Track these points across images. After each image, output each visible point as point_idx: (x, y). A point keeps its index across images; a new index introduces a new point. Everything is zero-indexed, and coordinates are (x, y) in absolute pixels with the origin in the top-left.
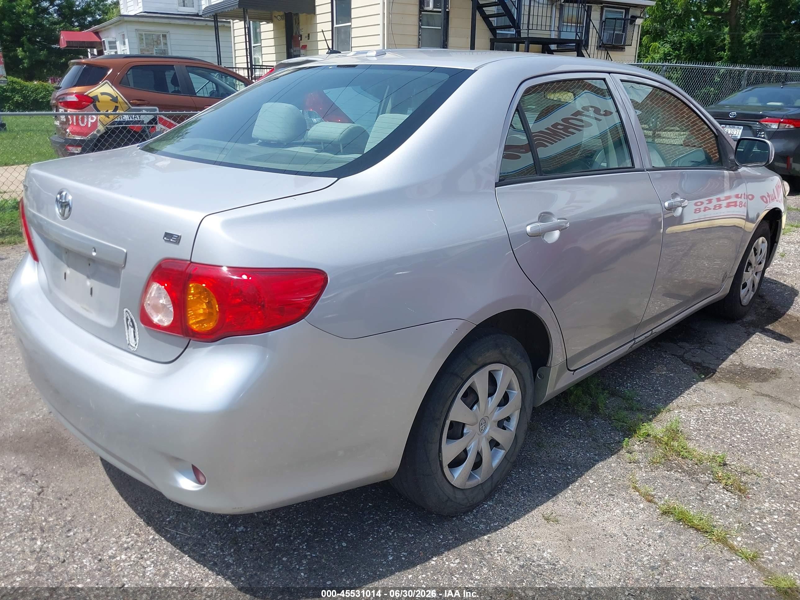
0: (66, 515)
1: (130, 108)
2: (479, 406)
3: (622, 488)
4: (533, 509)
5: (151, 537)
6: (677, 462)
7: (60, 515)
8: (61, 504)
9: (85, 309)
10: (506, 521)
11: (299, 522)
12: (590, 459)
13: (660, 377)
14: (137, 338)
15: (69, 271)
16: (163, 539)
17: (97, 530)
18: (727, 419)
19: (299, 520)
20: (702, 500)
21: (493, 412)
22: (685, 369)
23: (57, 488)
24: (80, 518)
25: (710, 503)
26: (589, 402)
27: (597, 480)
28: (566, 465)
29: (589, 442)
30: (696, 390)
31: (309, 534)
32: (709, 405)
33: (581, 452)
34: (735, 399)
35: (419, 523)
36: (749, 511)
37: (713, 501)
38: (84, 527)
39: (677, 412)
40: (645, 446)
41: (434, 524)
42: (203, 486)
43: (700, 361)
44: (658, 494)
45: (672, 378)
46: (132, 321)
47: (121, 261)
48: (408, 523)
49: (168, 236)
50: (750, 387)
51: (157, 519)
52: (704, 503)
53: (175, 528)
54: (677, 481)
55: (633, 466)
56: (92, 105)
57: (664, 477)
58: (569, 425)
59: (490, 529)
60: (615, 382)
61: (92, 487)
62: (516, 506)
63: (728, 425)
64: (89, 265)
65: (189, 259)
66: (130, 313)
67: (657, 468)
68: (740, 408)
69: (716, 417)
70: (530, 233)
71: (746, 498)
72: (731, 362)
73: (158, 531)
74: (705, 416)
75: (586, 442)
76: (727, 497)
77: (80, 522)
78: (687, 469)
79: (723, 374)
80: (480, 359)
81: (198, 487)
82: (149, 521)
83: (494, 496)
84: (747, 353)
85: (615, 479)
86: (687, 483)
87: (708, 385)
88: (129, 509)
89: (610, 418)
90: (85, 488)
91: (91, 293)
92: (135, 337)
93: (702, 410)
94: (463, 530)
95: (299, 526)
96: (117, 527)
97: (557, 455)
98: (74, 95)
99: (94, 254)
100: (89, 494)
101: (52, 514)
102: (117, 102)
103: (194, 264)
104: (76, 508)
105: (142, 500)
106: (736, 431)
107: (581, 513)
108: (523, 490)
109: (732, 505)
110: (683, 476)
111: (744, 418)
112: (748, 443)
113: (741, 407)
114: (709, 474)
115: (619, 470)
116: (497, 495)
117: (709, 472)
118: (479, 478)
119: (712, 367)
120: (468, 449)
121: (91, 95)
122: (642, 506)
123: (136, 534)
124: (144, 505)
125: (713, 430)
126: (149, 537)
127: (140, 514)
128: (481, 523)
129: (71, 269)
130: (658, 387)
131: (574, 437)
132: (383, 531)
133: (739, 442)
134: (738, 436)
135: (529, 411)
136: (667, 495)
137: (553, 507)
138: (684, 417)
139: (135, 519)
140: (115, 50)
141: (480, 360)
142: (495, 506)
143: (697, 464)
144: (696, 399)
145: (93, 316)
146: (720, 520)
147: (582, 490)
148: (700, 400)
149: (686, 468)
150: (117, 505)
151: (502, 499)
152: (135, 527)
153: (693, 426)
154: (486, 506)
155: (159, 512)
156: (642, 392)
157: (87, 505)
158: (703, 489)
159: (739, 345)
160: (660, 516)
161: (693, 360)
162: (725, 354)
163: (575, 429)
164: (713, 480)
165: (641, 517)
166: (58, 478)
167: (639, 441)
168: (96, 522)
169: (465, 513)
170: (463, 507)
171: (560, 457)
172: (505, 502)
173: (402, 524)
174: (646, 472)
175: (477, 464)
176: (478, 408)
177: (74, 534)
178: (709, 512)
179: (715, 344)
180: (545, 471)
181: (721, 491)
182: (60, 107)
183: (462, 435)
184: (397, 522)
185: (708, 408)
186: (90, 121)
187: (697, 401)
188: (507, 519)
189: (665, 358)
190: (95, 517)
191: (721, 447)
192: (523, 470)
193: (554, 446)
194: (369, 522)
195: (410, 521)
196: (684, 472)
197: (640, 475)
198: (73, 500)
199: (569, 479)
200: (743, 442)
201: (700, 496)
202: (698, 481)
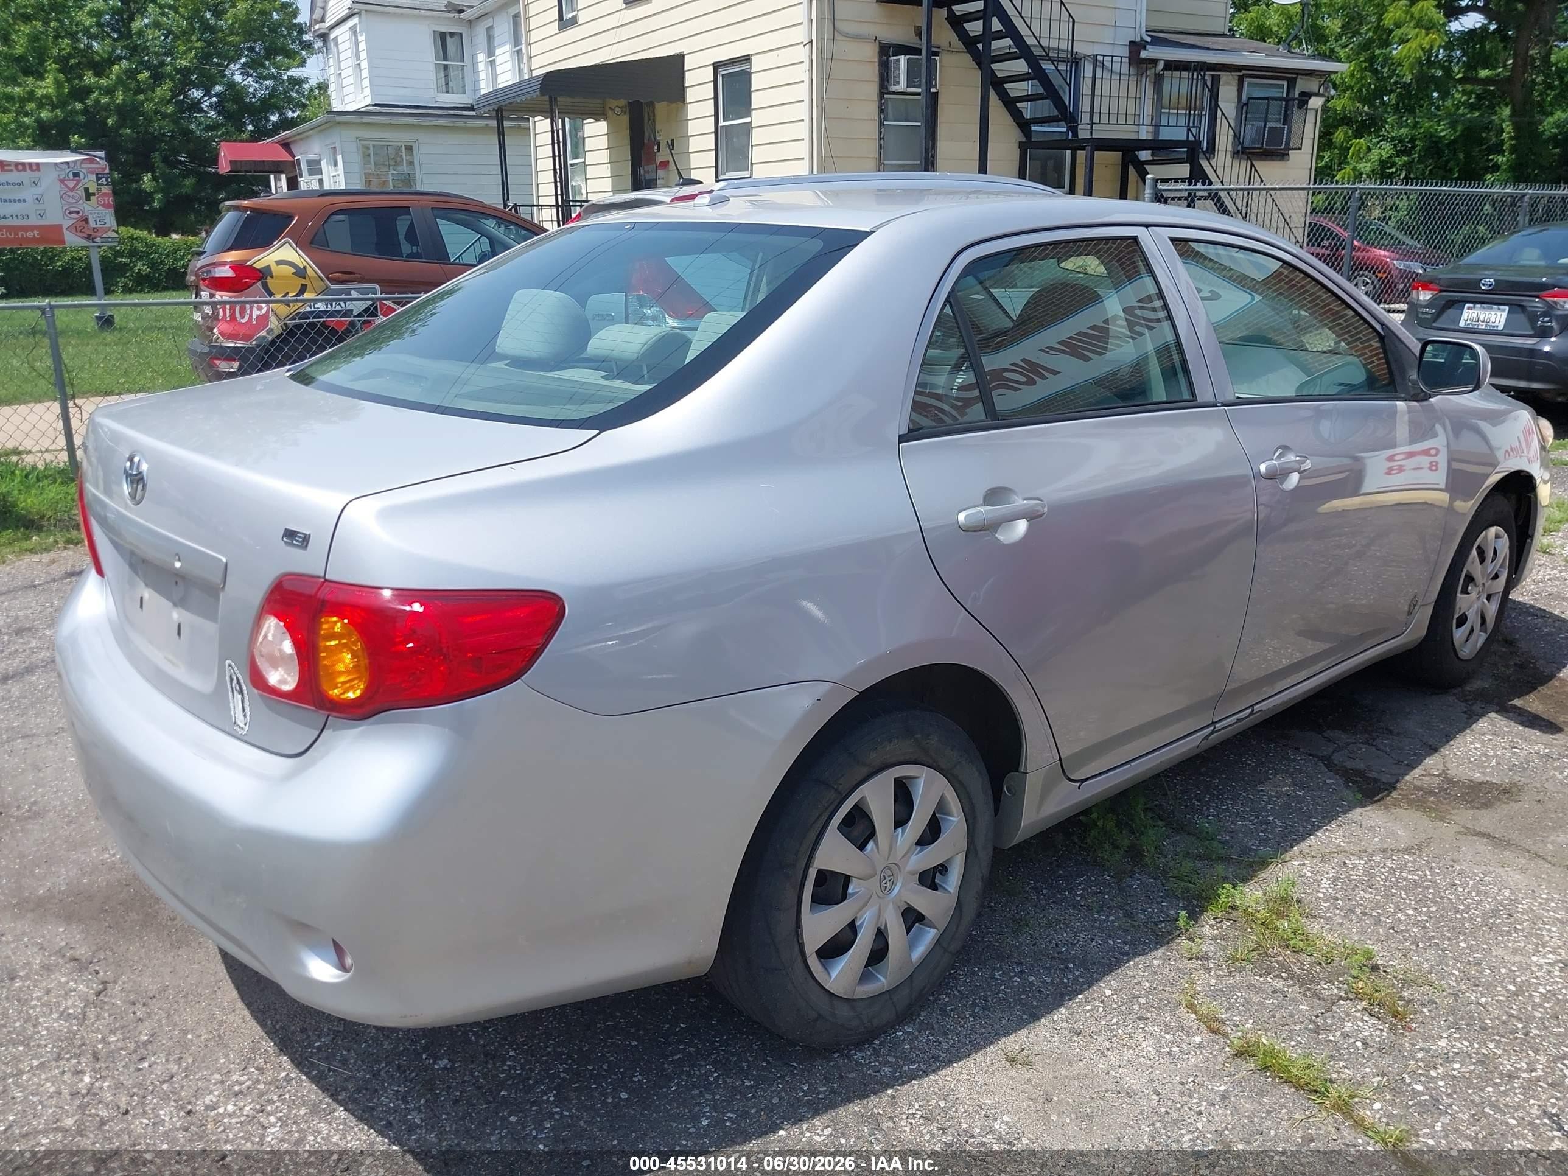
0: (141, 1032)
1: (327, 287)
2: (876, 843)
3: (1166, 1005)
4: (988, 1042)
5: (283, 1074)
6: (1281, 959)
7: (129, 1032)
8: (134, 1013)
9: (169, 661)
10: (934, 1064)
11: (549, 1053)
12: (1113, 950)
13: (1275, 796)
14: (248, 713)
15: (147, 594)
16: (304, 1078)
17: (190, 1061)
18: (1393, 879)
19: (549, 1049)
20: (1317, 1031)
21: (907, 854)
22: (1329, 781)
23: (131, 984)
24: (163, 1039)
25: (1331, 1038)
26: (1126, 843)
27: (1120, 990)
28: (1066, 961)
29: (1117, 918)
30: (1344, 823)
31: (562, 1075)
32: (1365, 851)
33: (1100, 936)
34: (1419, 840)
35: (768, 1062)
36: (1406, 1054)
37: (1339, 1033)
38: (169, 1054)
39: (1296, 863)
40: (1224, 927)
41: (795, 1064)
42: (348, 975)
43: (1362, 766)
44: (1234, 1018)
45: (1299, 800)
46: (238, 682)
47: (217, 579)
48: (748, 1061)
49: (290, 534)
50: (1453, 818)
51: (297, 1042)
52: (1320, 1037)
53: (327, 1059)
54: (1275, 995)
55: (1195, 964)
56: (259, 284)
57: (1250, 986)
58: (1083, 886)
59: (901, 1076)
60: (1186, 806)
61: (192, 985)
62: (957, 1034)
63: (1394, 891)
64: (176, 583)
65: (322, 574)
66: (236, 669)
67: (1241, 970)
68: (1426, 859)
69: (1371, 875)
70: (964, 525)
71: (1404, 1029)
72: (1425, 770)
73: (299, 1063)
74: (1351, 873)
75: (1111, 918)
76: (1369, 1028)
77: (163, 1044)
78: (1299, 972)
79: (1405, 792)
80: (873, 755)
81: (339, 977)
82: (284, 1046)
83: (919, 1015)
84: (1459, 753)
85: (1155, 988)
86: (1295, 999)
87: (1370, 814)
88: (254, 1023)
89: (1165, 874)
90: (179, 986)
91: (179, 634)
92: (244, 710)
93: (1347, 862)
94: (850, 1076)
95: (546, 1062)
96: (226, 1056)
97: (1050, 942)
98: (228, 267)
99: (178, 565)
100: (185, 997)
101: (117, 1029)
102: (305, 278)
103: (330, 584)
104: (159, 1020)
105: (275, 1009)
106: (1408, 901)
107: (1078, 1050)
108: (974, 1005)
109: (1375, 1042)
110: (1289, 986)
111: (1429, 877)
112: (1428, 925)
113: (1428, 856)
114: (1341, 982)
115: (1166, 971)
116: (923, 1014)
117: (1341, 979)
118: (883, 981)
119: (1385, 778)
120: (858, 924)
121: (258, 266)
122: (1198, 1039)
123: (257, 1068)
124: (278, 1017)
125: (1361, 899)
126: (279, 1074)
127: (271, 1033)
128: (885, 1065)
129: (150, 590)
130: (1268, 816)
131: (1090, 908)
132: (698, 1073)
133: (1409, 924)
134: (1410, 912)
135: (985, 855)
136: (1251, 1021)
137: (1027, 1037)
138: (1309, 874)
139: (259, 1042)
140: (319, 177)
141: (875, 757)
142: (917, 1033)
143: (1320, 964)
144: (1339, 840)
145: (181, 673)
146: (1346, 1070)
147: (1088, 1008)
148: (1347, 843)
149: (1297, 971)
150: (231, 1017)
151: (933, 1021)
152: (257, 1057)
153: (1324, 891)
154: (901, 1033)
155: (303, 1030)
156: (1235, 825)
157: (180, 1016)
158: (1323, 1011)
159: (1448, 738)
160: (1229, 1060)
161: (1349, 764)
162: (1415, 754)
163: (1095, 894)
164: (1346, 993)
165: (1193, 1060)
166: (135, 967)
167: (1214, 919)
168: (191, 1046)
169: (859, 1045)
170: (849, 1032)
171: (1057, 945)
172: (936, 1027)
173: (735, 1063)
174: (1218, 976)
175: (878, 954)
176: (875, 847)
177: (150, 1066)
178: (1326, 1053)
179: (1399, 734)
180: (1022, 972)
181: (1358, 1015)
182: (203, 288)
183: (844, 896)
184: (727, 1059)
185: (1361, 858)
186: (256, 313)
187: (1342, 844)
188: (936, 1058)
189: (1294, 760)
190: (189, 1036)
191: (1372, 932)
192: (980, 969)
193: (1049, 925)
194: (676, 1057)
195: (752, 1056)
196: (1292, 979)
197: (1206, 981)
198: (155, 1006)
199: (1066, 987)
200: (1417, 923)
201: (1314, 1022)
202: (1316, 995)
